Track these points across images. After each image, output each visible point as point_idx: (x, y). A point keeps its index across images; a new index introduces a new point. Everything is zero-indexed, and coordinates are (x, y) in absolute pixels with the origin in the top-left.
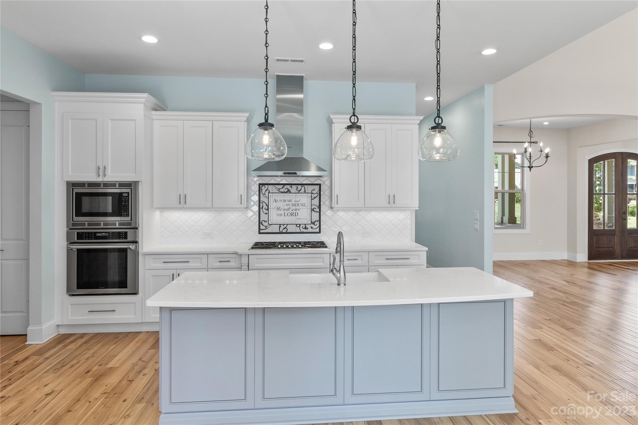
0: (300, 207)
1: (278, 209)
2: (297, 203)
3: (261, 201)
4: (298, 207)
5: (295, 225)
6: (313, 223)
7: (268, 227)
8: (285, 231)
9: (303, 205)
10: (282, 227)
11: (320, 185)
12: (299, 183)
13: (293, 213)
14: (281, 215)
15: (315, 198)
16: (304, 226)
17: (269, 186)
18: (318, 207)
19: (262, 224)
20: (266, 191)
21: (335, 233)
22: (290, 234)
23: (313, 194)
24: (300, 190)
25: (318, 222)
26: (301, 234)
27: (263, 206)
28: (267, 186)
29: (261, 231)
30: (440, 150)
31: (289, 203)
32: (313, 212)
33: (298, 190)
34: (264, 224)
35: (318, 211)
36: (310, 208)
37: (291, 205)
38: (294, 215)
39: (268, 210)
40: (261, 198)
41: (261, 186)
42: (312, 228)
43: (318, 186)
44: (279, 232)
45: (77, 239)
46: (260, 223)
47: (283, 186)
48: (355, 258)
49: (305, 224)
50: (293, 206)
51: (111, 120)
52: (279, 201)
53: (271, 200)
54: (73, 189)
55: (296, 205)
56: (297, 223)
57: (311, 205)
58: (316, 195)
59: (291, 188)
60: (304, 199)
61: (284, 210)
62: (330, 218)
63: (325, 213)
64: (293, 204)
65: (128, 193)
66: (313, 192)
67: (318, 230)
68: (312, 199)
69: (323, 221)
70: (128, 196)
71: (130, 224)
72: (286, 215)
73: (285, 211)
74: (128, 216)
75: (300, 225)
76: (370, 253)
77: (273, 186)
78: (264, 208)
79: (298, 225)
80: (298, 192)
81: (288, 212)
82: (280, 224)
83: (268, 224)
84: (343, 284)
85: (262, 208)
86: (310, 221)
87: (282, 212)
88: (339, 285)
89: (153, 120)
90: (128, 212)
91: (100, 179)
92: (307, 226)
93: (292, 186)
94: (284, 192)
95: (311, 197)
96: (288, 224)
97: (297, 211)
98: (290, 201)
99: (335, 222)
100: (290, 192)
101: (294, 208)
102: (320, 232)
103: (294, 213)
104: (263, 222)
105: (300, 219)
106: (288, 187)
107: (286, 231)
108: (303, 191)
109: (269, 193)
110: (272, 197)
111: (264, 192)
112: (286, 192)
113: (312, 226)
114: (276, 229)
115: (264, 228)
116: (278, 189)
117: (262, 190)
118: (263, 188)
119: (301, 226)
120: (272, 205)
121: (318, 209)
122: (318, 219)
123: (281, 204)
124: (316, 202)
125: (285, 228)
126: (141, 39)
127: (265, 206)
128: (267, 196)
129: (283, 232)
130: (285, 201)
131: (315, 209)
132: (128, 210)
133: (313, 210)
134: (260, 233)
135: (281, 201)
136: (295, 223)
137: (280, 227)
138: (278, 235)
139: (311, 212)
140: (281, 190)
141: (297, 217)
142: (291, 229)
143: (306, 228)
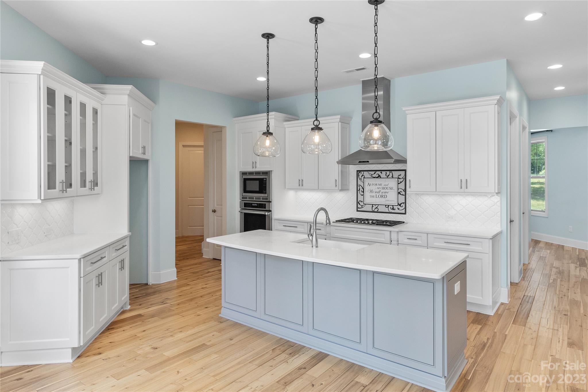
0: (389, 190)
1: (371, 191)
2: (386, 186)
3: (358, 185)
4: (386, 191)
5: (385, 206)
6: (400, 205)
7: (364, 206)
8: (376, 210)
9: (391, 188)
10: (374, 207)
11: (405, 170)
12: (388, 169)
13: (382, 196)
14: (373, 197)
15: (401, 182)
16: (392, 206)
17: (364, 172)
18: (404, 190)
19: (359, 204)
20: (362, 176)
21: (419, 215)
22: (380, 214)
23: (400, 178)
24: (389, 175)
25: (404, 204)
26: (390, 214)
27: (360, 189)
28: (362, 172)
29: (359, 209)
30: (371, 142)
31: (379, 186)
32: (399, 195)
33: (387, 175)
34: (362, 204)
35: (404, 194)
36: (397, 191)
37: (381, 188)
38: (384, 197)
39: (364, 193)
40: (358, 182)
41: (358, 172)
42: (398, 209)
43: (404, 172)
44: (372, 211)
45: (244, 207)
46: (358, 203)
47: (374, 172)
48: (416, 238)
49: (393, 206)
50: (383, 189)
51: (259, 131)
52: (372, 185)
53: (366, 184)
54: (242, 176)
55: (385, 188)
56: (386, 204)
57: (398, 189)
58: (402, 180)
59: (381, 173)
60: (392, 183)
61: (376, 192)
62: (415, 201)
63: (410, 196)
64: (383, 188)
65: (266, 178)
66: (399, 177)
67: (403, 211)
68: (398, 184)
69: (408, 204)
70: (266, 181)
71: (267, 199)
72: (377, 197)
73: (377, 194)
74: (266, 193)
75: (388, 206)
76: (429, 235)
77: (367, 172)
78: (360, 190)
79: (387, 206)
80: (387, 177)
81: (379, 194)
82: (373, 205)
83: (364, 204)
84: (315, 246)
85: (359, 190)
86: (397, 203)
87: (374, 194)
88: (312, 247)
89: (285, 128)
90: (266, 191)
91: (254, 170)
92: (395, 207)
93: (382, 172)
94: (374, 178)
95: (398, 181)
96: (378, 205)
97: (386, 194)
98: (380, 185)
99: (420, 205)
100: (381, 177)
101: (384, 191)
102: (405, 214)
103: (384, 196)
104: (360, 202)
105: (389, 200)
106: (379, 173)
107: (378, 210)
108: (390, 176)
109: (364, 178)
110: (367, 181)
111: (360, 178)
112: (377, 178)
113: (399, 207)
114: (368, 208)
115: (360, 207)
116: (371, 175)
117: (359, 175)
118: (360, 174)
119: (390, 207)
120: (367, 188)
121: (404, 193)
122: (404, 202)
123: (373, 188)
124: (402, 186)
125: (376, 208)
126: (256, 79)
127: (361, 189)
128: (363, 181)
129: (375, 211)
130: (376, 185)
131: (401, 192)
132: (266, 190)
133: (399, 193)
134: (357, 211)
135: (373, 185)
136: (384, 204)
137: (372, 206)
138: (371, 213)
139: (398, 195)
140: (373, 176)
141: (386, 199)
142: (381, 209)
143: (393, 209)
